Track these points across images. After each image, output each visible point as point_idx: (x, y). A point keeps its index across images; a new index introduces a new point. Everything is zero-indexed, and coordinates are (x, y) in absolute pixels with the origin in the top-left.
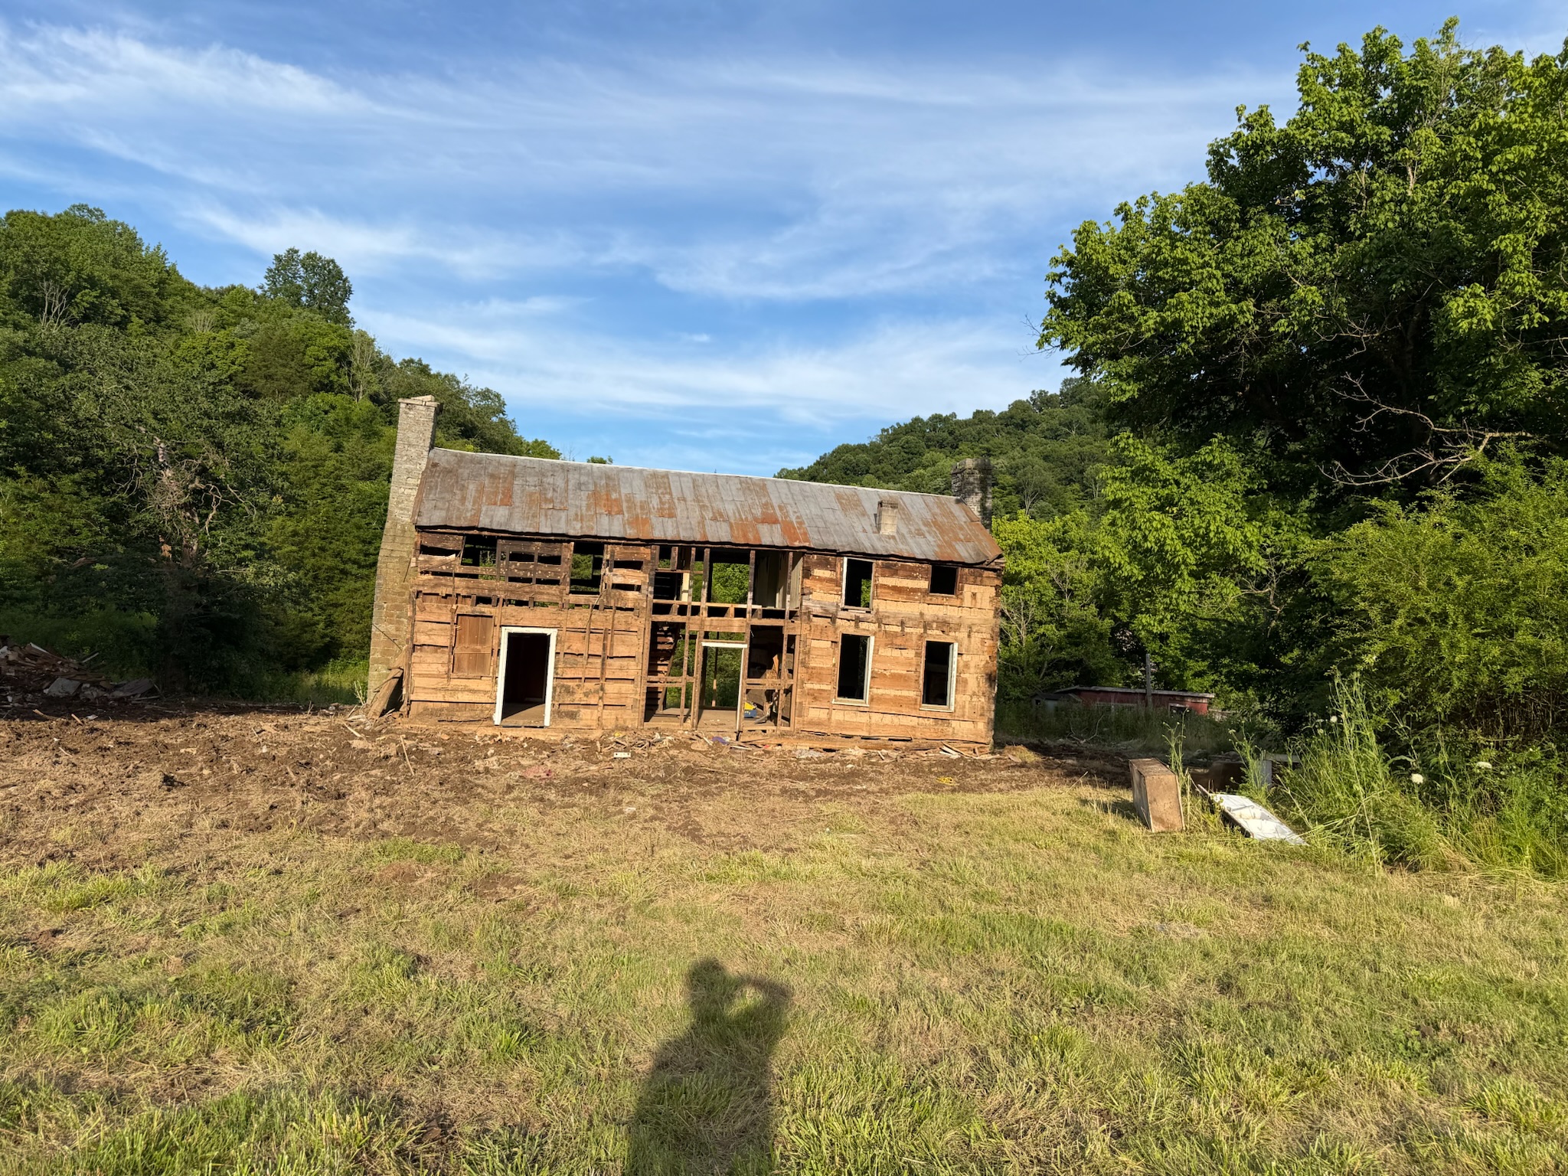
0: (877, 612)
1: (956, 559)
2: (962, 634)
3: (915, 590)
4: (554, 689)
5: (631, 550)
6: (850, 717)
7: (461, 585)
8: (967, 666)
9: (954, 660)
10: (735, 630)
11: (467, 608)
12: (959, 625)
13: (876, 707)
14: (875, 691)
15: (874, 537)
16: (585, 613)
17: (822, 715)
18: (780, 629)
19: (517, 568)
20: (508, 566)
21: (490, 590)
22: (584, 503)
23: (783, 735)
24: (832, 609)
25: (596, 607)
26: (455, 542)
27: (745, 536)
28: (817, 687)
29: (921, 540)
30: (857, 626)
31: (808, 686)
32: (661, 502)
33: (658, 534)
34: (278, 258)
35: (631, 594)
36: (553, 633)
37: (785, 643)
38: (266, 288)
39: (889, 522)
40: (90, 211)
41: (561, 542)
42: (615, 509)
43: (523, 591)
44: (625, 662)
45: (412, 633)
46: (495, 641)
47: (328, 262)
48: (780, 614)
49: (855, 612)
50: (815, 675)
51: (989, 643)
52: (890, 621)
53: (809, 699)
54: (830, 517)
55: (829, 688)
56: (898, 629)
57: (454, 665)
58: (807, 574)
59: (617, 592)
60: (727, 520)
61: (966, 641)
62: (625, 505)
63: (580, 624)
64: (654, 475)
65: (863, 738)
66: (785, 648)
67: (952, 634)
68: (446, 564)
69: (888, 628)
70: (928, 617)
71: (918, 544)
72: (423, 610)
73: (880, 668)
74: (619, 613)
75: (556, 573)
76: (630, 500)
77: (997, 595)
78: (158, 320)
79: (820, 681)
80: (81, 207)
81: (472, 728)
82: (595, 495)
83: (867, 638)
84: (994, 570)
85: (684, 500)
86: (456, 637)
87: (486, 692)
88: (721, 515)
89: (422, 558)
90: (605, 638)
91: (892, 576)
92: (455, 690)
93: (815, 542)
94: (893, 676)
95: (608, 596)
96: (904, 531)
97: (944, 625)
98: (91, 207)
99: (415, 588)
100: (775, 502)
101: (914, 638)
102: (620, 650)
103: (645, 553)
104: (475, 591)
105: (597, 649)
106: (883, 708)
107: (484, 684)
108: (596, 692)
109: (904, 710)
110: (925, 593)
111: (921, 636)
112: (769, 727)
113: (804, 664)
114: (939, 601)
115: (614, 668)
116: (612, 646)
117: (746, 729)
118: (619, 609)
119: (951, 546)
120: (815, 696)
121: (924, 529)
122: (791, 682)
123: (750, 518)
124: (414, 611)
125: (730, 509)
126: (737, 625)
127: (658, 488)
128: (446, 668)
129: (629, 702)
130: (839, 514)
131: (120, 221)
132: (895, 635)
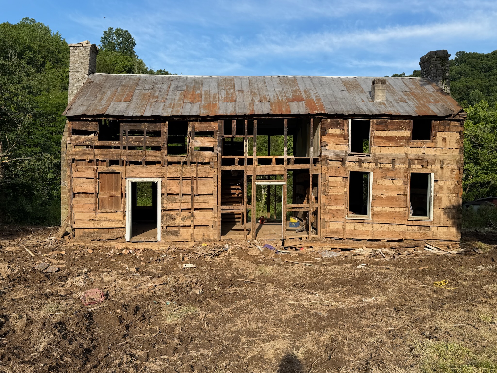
0: (375, 154)
1: (430, 114)
2: (437, 167)
3: (401, 139)
4: (162, 217)
5: (205, 124)
6: (358, 227)
7: (99, 154)
8: (441, 188)
9: (432, 185)
10: (277, 173)
11: (103, 168)
12: (434, 160)
13: (376, 220)
14: (375, 209)
15: (370, 105)
16: (179, 167)
17: (340, 226)
18: (307, 170)
19: (133, 140)
20: (127, 139)
21: (117, 155)
22: (177, 98)
23: (313, 241)
24: (342, 155)
25: (185, 163)
26: (93, 126)
27: (280, 109)
28: (334, 208)
29: (403, 104)
30: (360, 166)
31: (328, 207)
32: (227, 94)
33: (221, 112)
34: (105, 32)
35: (208, 153)
36: (159, 181)
37: (311, 179)
38: (102, 46)
39: (380, 94)
40: (30, 20)
41: (160, 122)
42: (197, 99)
43: (138, 155)
44: (206, 198)
45: (71, 186)
46: (123, 188)
47: (125, 32)
48: (307, 161)
49: (357, 156)
50: (333, 200)
51: (456, 171)
52: (384, 160)
53: (329, 216)
54: (338, 94)
55: (343, 208)
56: (390, 166)
57: (99, 204)
58: (324, 132)
59: (198, 153)
60: (269, 101)
61: (439, 172)
62: (203, 97)
63: (175, 175)
64: (226, 79)
65: (369, 240)
66: (311, 183)
67: (429, 167)
68: (89, 140)
69: (383, 166)
70: (411, 156)
71: (402, 107)
72: (77, 171)
73: (378, 193)
74: (201, 166)
75: (158, 142)
76: (207, 94)
77: (461, 138)
78: (57, 62)
79: (336, 204)
80: (26, 19)
81: (113, 243)
82: (186, 93)
83: (367, 173)
84: (458, 121)
85: (242, 91)
86: (99, 187)
87: (120, 221)
88: (265, 98)
89: (73, 137)
90: (192, 183)
91: (384, 129)
92: (100, 221)
93: (328, 109)
94: (388, 198)
95: (192, 155)
96: (391, 99)
97: (423, 161)
98: (30, 18)
99: (71, 157)
100: (302, 89)
101: (402, 171)
102: (203, 190)
103: (214, 126)
104: (108, 157)
105: (187, 189)
106: (381, 220)
107: (118, 216)
108: (189, 217)
109: (397, 221)
110: (408, 140)
111: (407, 170)
112: (304, 236)
113: (325, 193)
114: (419, 145)
115: (199, 202)
116: (197, 187)
117: (288, 238)
118: (199, 163)
119: (426, 106)
120: (333, 214)
121: (405, 97)
122: (317, 205)
123: (284, 99)
124: (71, 172)
125: (271, 95)
126: (277, 169)
127: (226, 86)
128: (93, 207)
129: (210, 223)
130: (345, 93)
131: (41, 22)
132: (388, 170)
